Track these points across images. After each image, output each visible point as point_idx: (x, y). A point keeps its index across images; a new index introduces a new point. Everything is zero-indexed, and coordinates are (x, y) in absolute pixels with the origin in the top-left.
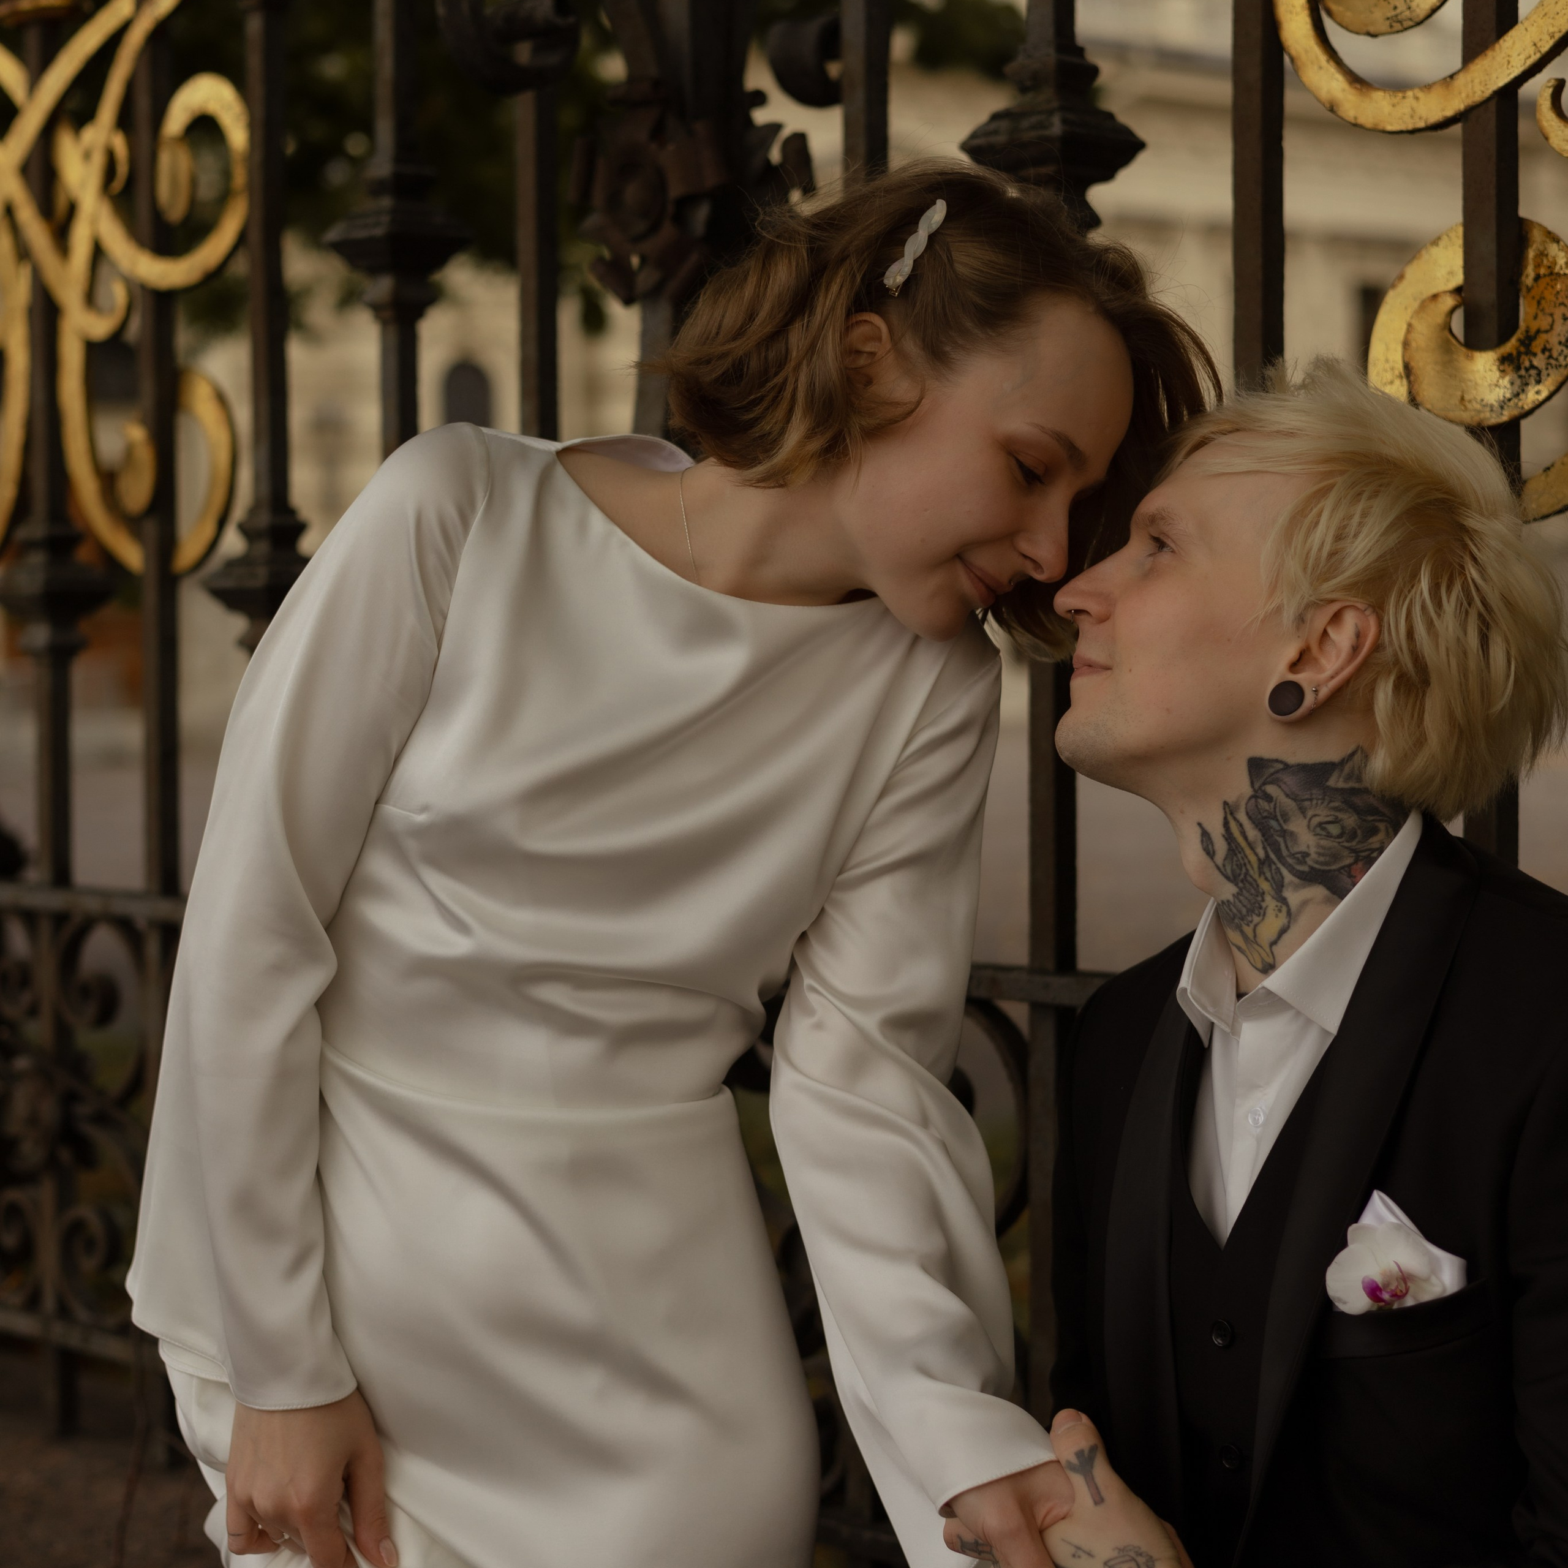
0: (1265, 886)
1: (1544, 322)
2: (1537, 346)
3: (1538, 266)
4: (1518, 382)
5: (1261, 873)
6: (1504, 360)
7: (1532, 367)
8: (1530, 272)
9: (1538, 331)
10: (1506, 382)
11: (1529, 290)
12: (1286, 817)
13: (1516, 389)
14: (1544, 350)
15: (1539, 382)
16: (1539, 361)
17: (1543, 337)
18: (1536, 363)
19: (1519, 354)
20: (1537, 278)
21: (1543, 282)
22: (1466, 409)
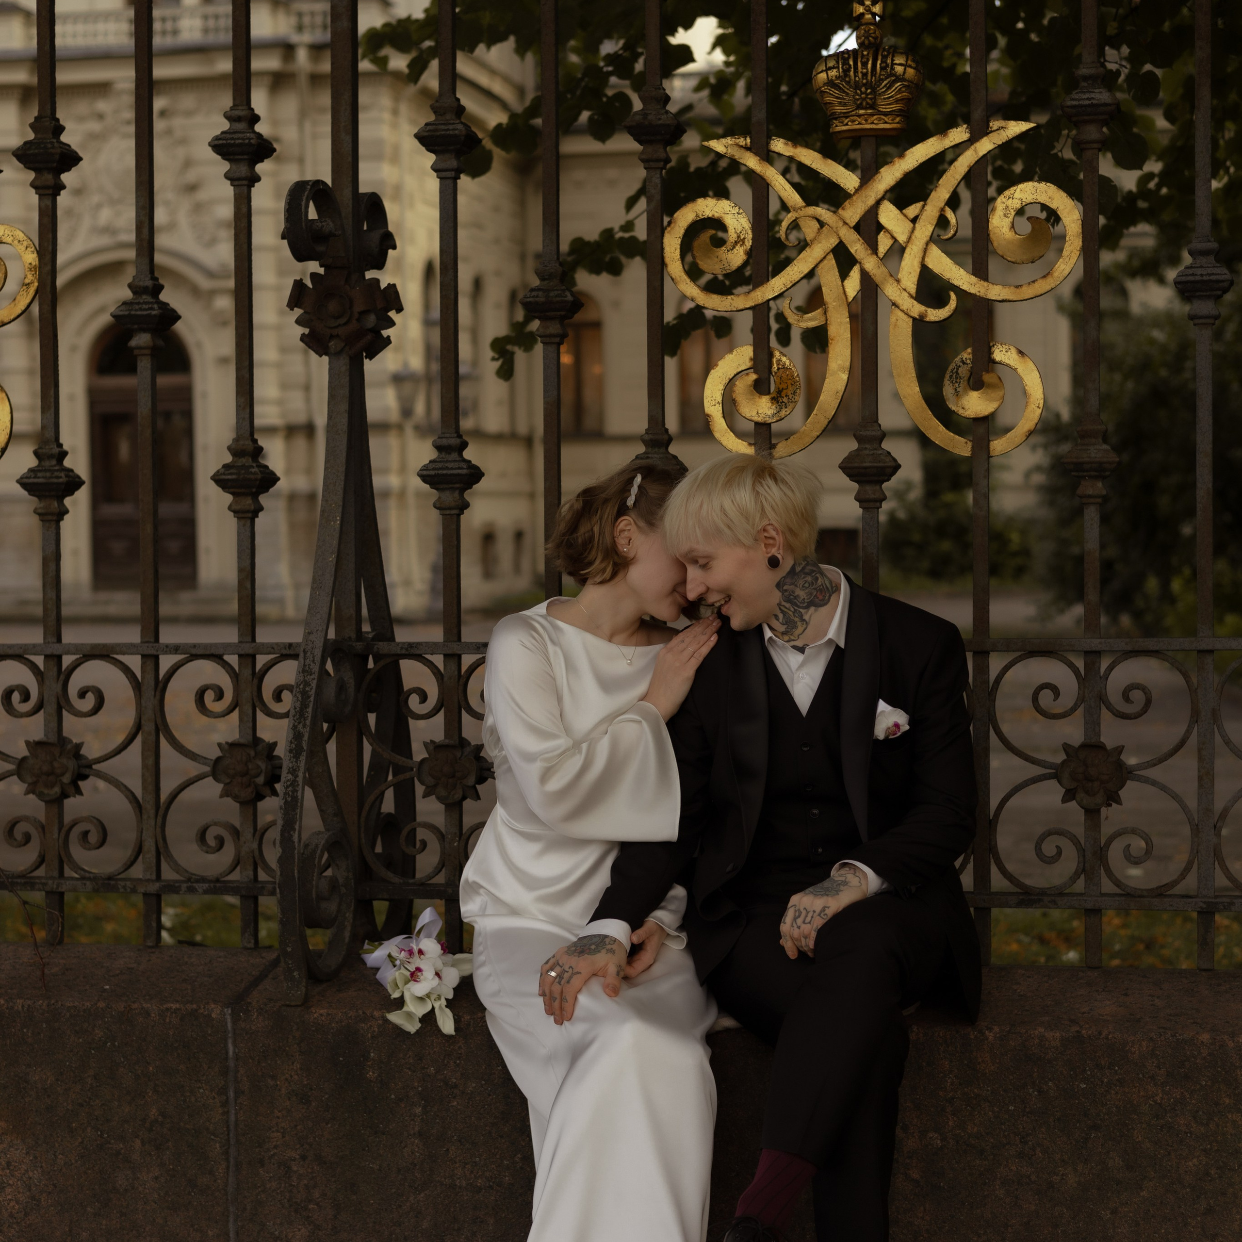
0: (796, 619)
1: (785, 386)
2: (783, 394)
3: (778, 365)
4: (778, 407)
5: (794, 616)
6: (773, 399)
7: (783, 402)
8: (775, 366)
9: (783, 389)
10: (774, 407)
11: (776, 373)
12: (793, 592)
13: (778, 410)
14: (786, 396)
15: (786, 408)
16: (785, 400)
17: (785, 391)
18: (784, 400)
19: (778, 397)
20: (778, 369)
21: (781, 371)
22: (759, 417)
